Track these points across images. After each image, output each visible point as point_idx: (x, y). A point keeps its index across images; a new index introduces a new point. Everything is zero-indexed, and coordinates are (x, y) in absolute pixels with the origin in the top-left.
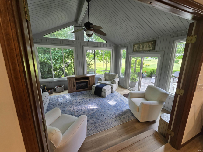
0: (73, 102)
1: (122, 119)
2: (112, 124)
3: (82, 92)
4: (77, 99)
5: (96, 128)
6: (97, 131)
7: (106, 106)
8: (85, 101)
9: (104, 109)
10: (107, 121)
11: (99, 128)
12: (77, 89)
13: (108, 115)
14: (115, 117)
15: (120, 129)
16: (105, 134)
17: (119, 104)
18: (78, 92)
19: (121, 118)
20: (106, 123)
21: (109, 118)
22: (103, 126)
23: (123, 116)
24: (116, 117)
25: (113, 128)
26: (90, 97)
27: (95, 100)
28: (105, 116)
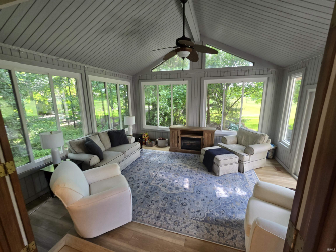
0: (165, 165)
1: (213, 233)
2: (187, 229)
3: (188, 154)
4: (172, 164)
5: (157, 217)
6: (155, 223)
7: (207, 192)
8: (180, 170)
9: (197, 196)
10: (182, 218)
11: (161, 221)
12: (182, 148)
13: (193, 210)
14: (203, 219)
15: (190, 247)
16: (160, 237)
17: (237, 201)
18: (181, 153)
19: (212, 230)
20: (178, 219)
21: (191, 215)
22: (170, 222)
23: (221, 229)
24: (206, 221)
25: (182, 237)
26: (192, 166)
27: (197, 174)
28: (187, 208)
